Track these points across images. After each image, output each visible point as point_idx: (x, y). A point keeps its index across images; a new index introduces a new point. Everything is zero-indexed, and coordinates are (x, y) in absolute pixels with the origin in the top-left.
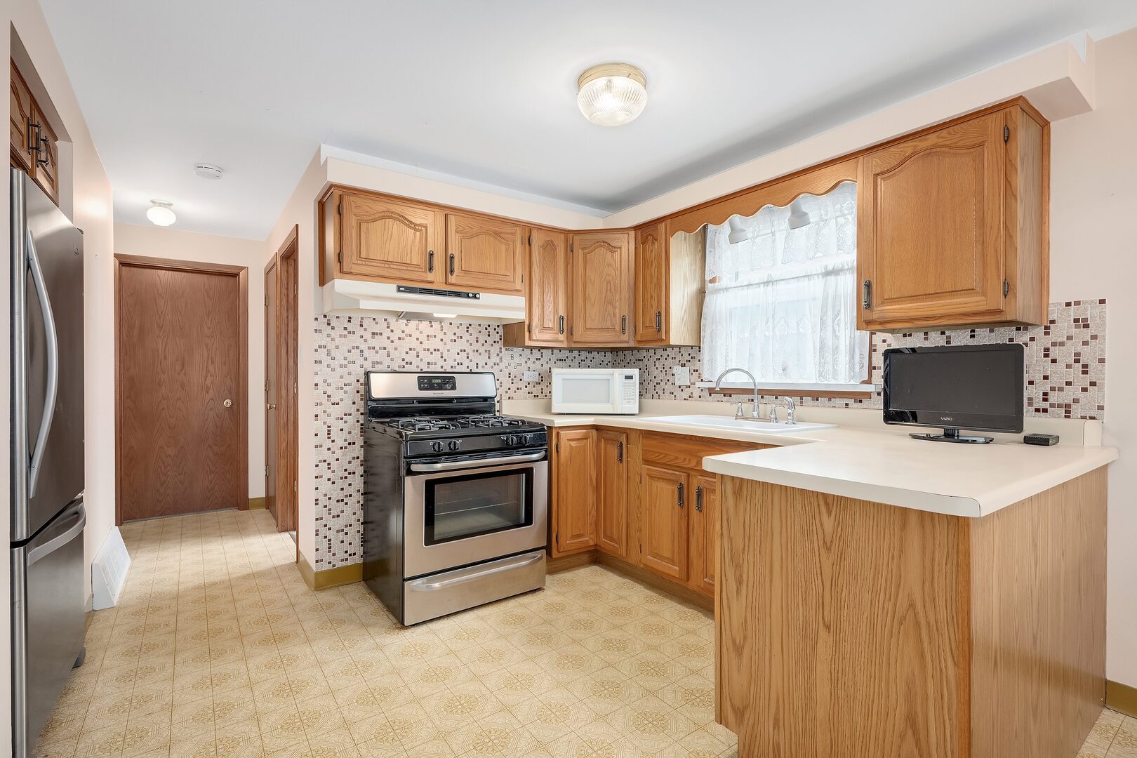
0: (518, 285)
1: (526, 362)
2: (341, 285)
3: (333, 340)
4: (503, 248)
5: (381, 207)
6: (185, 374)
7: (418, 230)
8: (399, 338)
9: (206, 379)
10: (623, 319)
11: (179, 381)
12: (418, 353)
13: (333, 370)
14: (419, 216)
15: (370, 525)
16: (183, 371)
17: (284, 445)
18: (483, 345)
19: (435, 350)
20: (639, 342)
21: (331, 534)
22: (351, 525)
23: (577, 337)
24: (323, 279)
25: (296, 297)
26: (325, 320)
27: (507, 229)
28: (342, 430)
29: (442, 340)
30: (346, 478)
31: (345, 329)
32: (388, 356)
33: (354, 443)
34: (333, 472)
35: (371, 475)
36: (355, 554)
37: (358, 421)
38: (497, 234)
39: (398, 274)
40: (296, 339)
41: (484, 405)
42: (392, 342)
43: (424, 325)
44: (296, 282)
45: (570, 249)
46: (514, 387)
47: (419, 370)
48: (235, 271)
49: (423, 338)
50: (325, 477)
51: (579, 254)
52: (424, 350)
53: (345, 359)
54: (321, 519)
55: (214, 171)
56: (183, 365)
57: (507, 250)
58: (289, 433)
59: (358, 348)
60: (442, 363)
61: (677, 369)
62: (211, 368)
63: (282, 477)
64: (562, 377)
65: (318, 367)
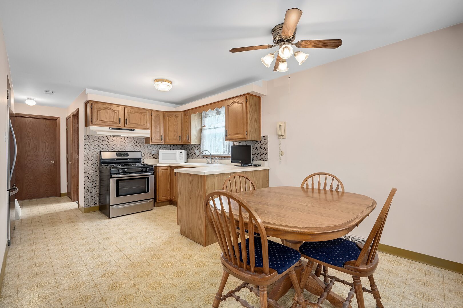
0: (148, 127)
1: (152, 148)
2: (92, 128)
3: (90, 142)
4: (143, 117)
5: (104, 106)
6: (37, 152)
7: (116, 112)
8: (111, 142)
9: (45, 154)
10: (180, 137)
11: (35, 155)
12: (117, 146)
13: (90, 151)
14: (116, 108)
15: (101, 195)
16: (36, 151)
17: (74, 174)
18: (138, 144)
19: (122, 145)
20: (184, 143)
21: (89, 197)
22: (95, 195)
23: (166, 141)
24: (87, 125)
25: (78, 128)
26: (87, 137)
27: (144, 111)
28: (93, 168)
29: (125, 142)
30: (94, 181)
31: (94, 139)
32: (108, 147)
33: (96, 172)
34: (90, 180)
35: (102, 181)
36: (97, 203)
37: (98, 165)
38: (141, 113)
39: (110, 124)
40: (78, 141)
41: (138, 161)
42: (109, 143)
43: (119, 138)
44: (78, 123)
45: (164, 116)
46: (148, 156)
47: (117, 151)
48: (55, 118)
49: (118, 141)
50: (87, 181)
51: (167, 118)
52: (119, 145)
53: (94, 148)
54: (86, 193)
55: (51, 93)
56: (36, 149)
57: (144, 117)
58: (76, 170)
59: (98, 144)
60: (125, 149)
61: (196, 151)
62: (47, 150)
63: (73, 184)
64: (161, 153)
65: (85, 150)
